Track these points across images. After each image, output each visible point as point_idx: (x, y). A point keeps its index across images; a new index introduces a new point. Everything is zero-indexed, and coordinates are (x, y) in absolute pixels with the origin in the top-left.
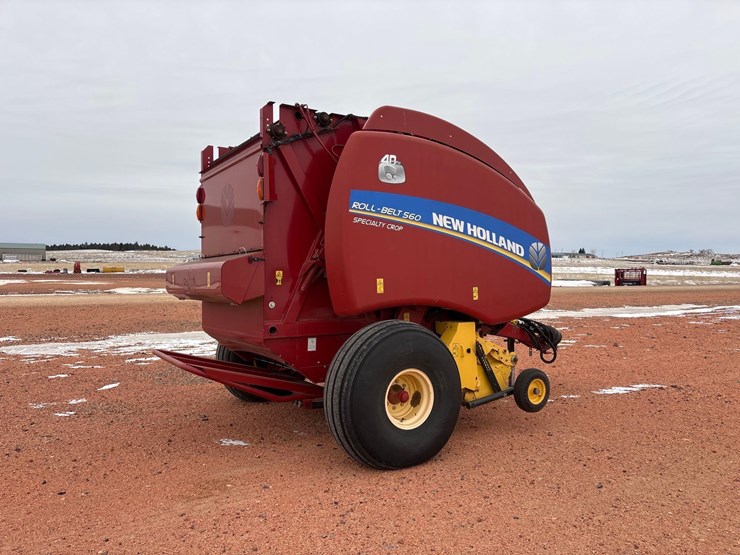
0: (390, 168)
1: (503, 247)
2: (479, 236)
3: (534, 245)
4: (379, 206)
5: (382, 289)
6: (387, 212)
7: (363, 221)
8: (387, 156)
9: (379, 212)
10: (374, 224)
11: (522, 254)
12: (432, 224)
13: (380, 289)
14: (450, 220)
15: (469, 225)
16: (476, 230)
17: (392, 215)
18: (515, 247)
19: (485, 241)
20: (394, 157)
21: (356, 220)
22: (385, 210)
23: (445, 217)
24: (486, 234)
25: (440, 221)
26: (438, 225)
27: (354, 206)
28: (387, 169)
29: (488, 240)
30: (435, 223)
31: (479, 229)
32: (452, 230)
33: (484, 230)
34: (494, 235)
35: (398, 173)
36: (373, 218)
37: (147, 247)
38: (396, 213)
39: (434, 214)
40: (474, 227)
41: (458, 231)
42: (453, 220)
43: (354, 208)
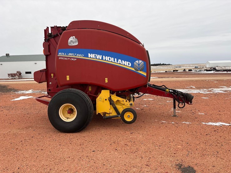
0: (73, 41)
1: (120, 63)
2: (109, 60)
3: (137, 62)
4: (67, 53)
5: (69, 79)
6: (70, 55)
7: (62, 58)
8: (71, 37)
9: (68, 55)
10: (66, 59)
11: (130, 65)
12: (88, 57)
13: (68, 79)
14: (96, 55)
15: (104, 56)
16: (107, 58)
17: (73, 56)
18: (126, 63)
19: (112, 61)
20: (74, 37)
21: (60, 58)
22: (70, 54)
23: (94, 55)
24: (112, 59)
25: (91, 56)
26: (91, 57)
27: (59, 54)
28: (71, 41)
29: (113, 61)
30: (89, 57)
31: (109, 57)
32: (97, 59)
33: (111, 58)
34: (116, 59)
35: (75, 42)
36: (65, 57)
37: (163, 64)
38: (74, 55)
39: (89, 54)
40: (106, 57)
41: (99, 59)
42: (97, 55)
43: (59, 55)
